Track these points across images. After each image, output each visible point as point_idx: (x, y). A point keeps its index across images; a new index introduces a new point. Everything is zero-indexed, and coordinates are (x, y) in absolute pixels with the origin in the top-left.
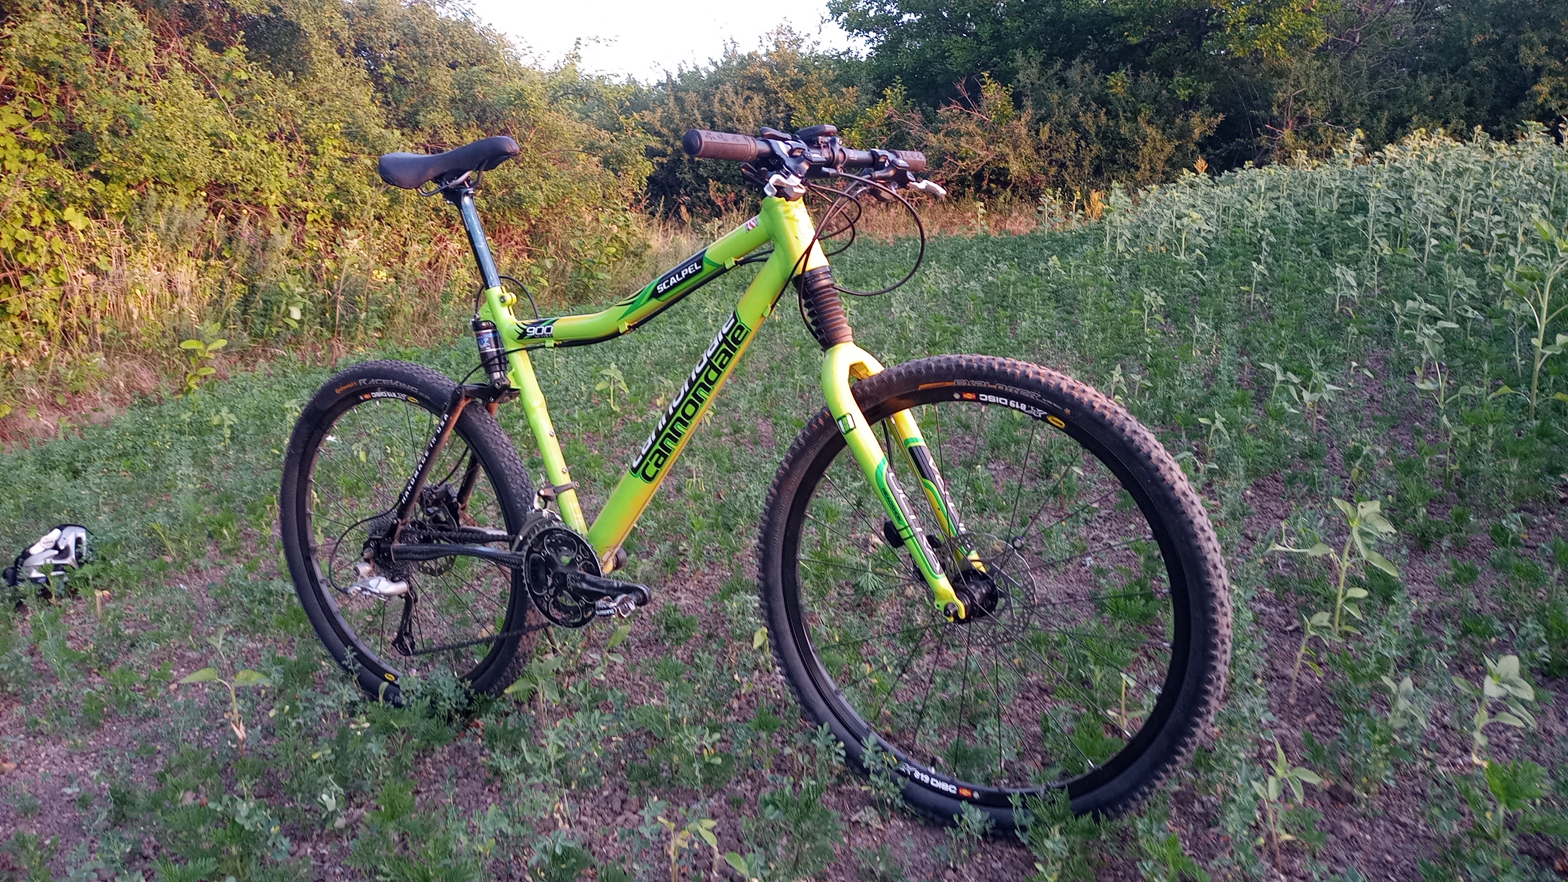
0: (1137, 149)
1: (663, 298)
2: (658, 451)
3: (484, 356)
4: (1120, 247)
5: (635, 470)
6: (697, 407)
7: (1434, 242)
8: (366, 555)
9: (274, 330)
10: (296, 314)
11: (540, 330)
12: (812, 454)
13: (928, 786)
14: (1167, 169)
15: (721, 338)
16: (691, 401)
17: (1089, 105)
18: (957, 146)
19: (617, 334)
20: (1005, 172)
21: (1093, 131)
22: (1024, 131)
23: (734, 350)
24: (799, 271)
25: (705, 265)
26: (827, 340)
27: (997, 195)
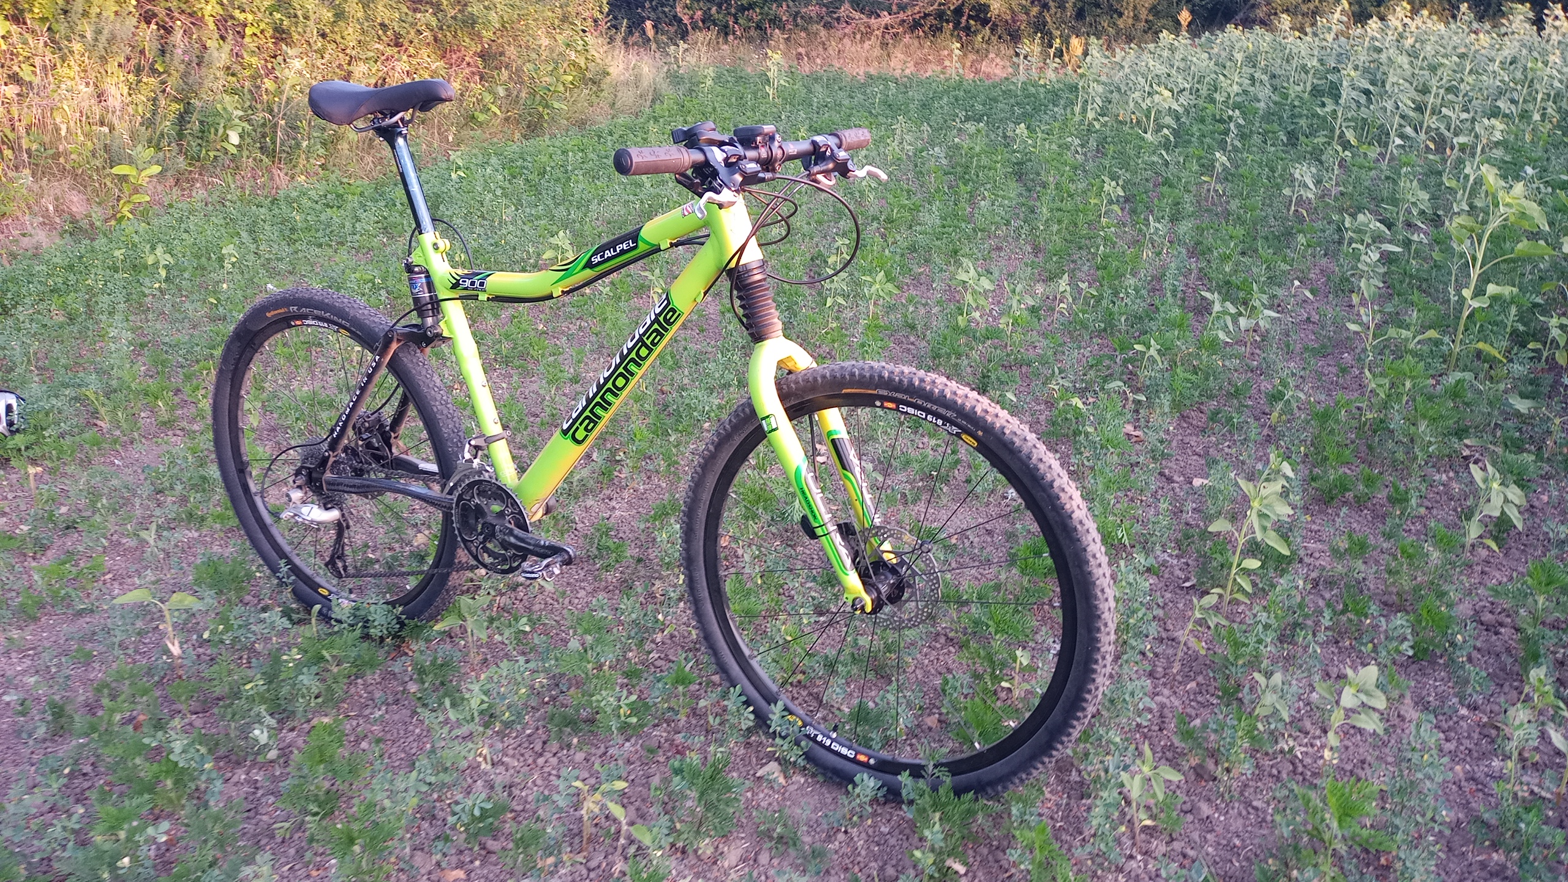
1: (597, 269)
2: (587, 417)
3: (416, 300)
4: (1091, 115)
5: (565, 432)
6: (627, 380)
7: (1398, 141)
8: (298, 483)
9: (212, 154)
10: (234, 138)
11: (473, 283)
12: (737, 440)
13: (829, 749)
14: (1151, 18)
15: (653, 317)
16: (621, 374)
19: (550, 297)
20: (985, 8)
23: (666, 330)
24: (733, 264)
25: (640, 243)
26: (758, 335)
27: (976, 33)
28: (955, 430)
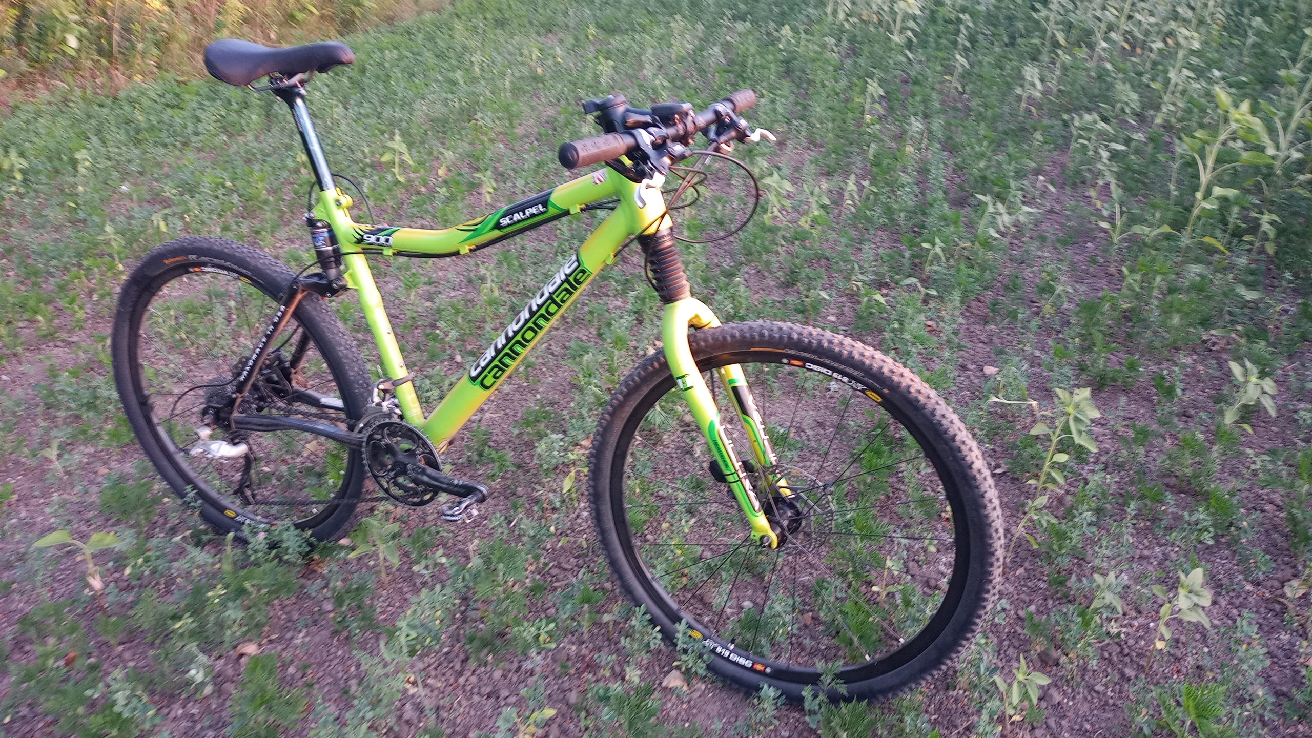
1: (506, 229)
2: (496, 366)
4: (841, 16)
5: (474, 379)
6: (536, 332)
8: (207, 421)
9: (51, 56)
10: (73, 42)
11: (378, 240)
13: (727, 659)
15: (563, 277)
16: (530, 329)
19: (456, 254)
23: (575, 289)
24: (646, 233)
25: (550, 208)
26: (668, 296)
28: (860, 387)
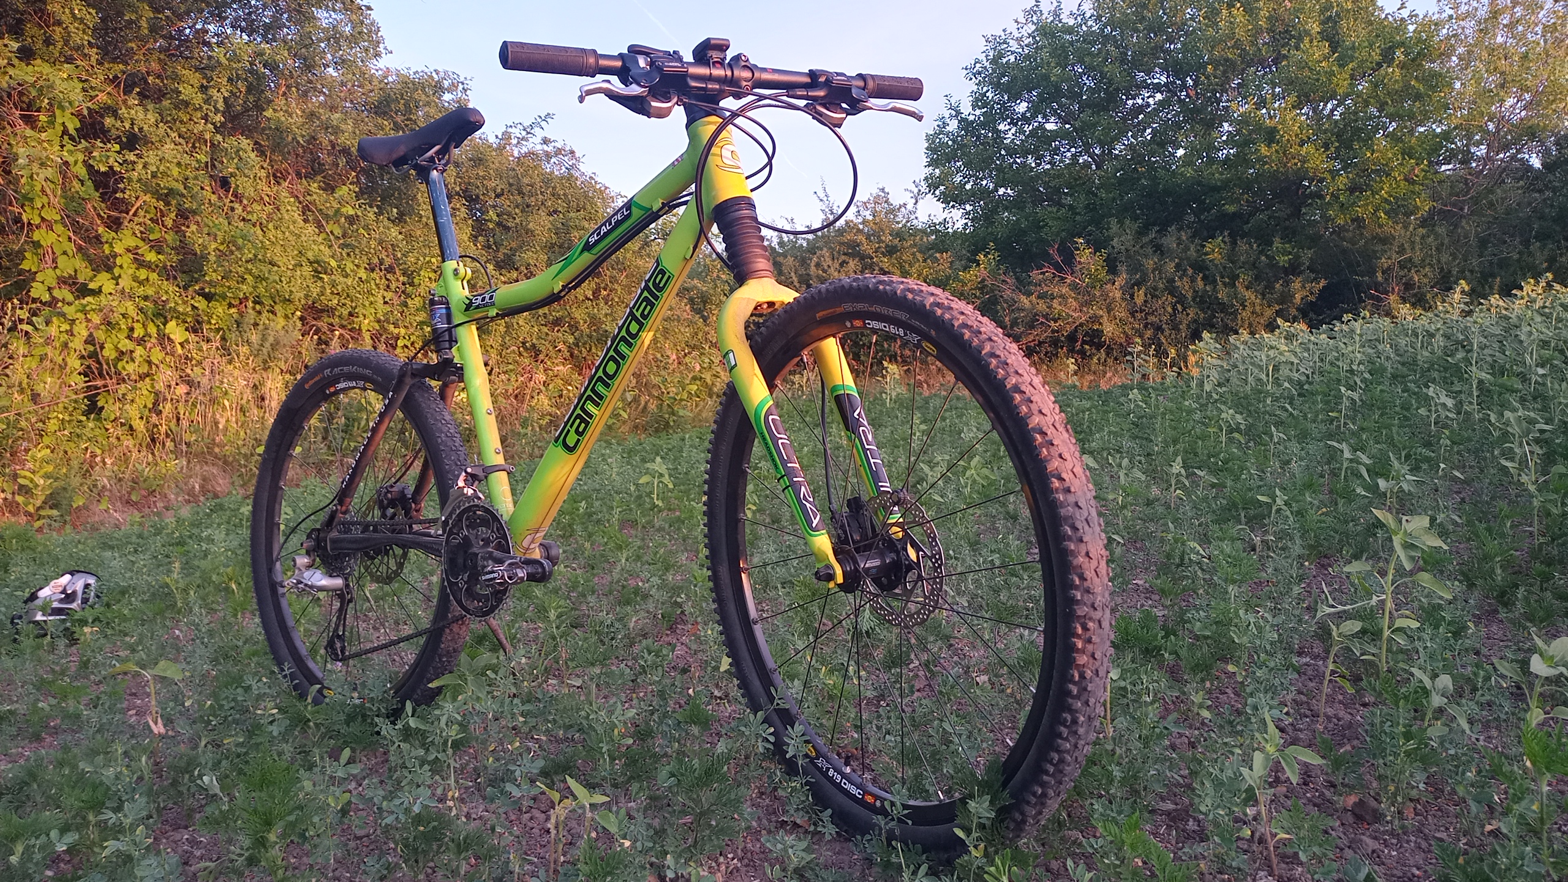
0: (1235, 313)
1: (595, 251)
2: (578, 417)
5: (557, 440)
6: (618, 365)
8: (306, 546)
11: (483, 299)
13: (839, 788)
15: (643, 284)
16: (612, 358)
17: (1185, 270)
18: (1050, 307)
19: (551, 294)
20: (1099, 333)
21: (1189, 295)
22: (1118, 295)
23: (656, 298)
25: (634, 209)
26: (742, 274)
27: (1091, 356)
